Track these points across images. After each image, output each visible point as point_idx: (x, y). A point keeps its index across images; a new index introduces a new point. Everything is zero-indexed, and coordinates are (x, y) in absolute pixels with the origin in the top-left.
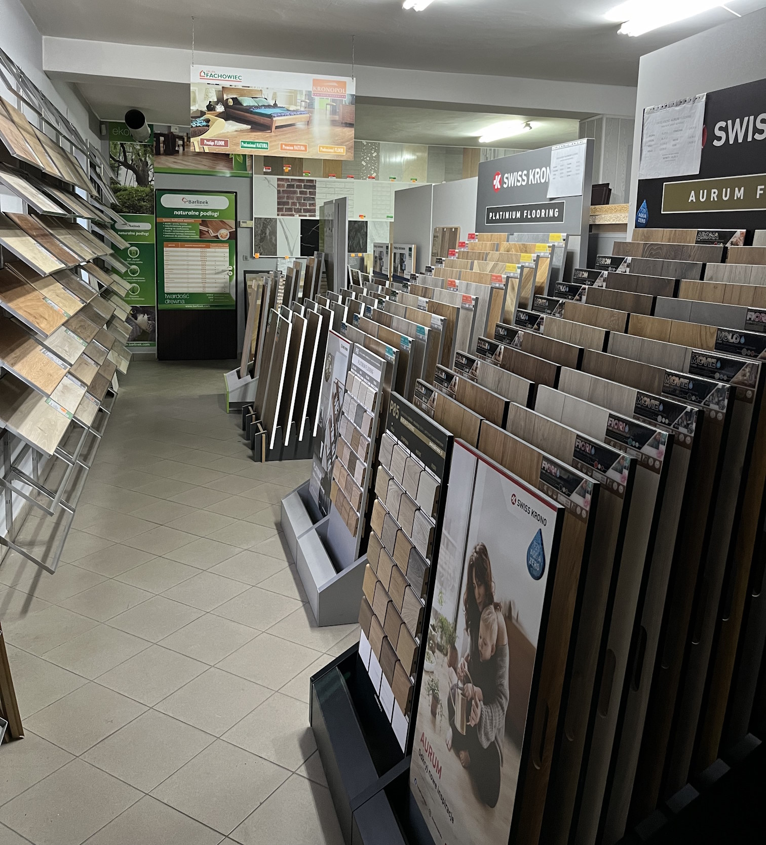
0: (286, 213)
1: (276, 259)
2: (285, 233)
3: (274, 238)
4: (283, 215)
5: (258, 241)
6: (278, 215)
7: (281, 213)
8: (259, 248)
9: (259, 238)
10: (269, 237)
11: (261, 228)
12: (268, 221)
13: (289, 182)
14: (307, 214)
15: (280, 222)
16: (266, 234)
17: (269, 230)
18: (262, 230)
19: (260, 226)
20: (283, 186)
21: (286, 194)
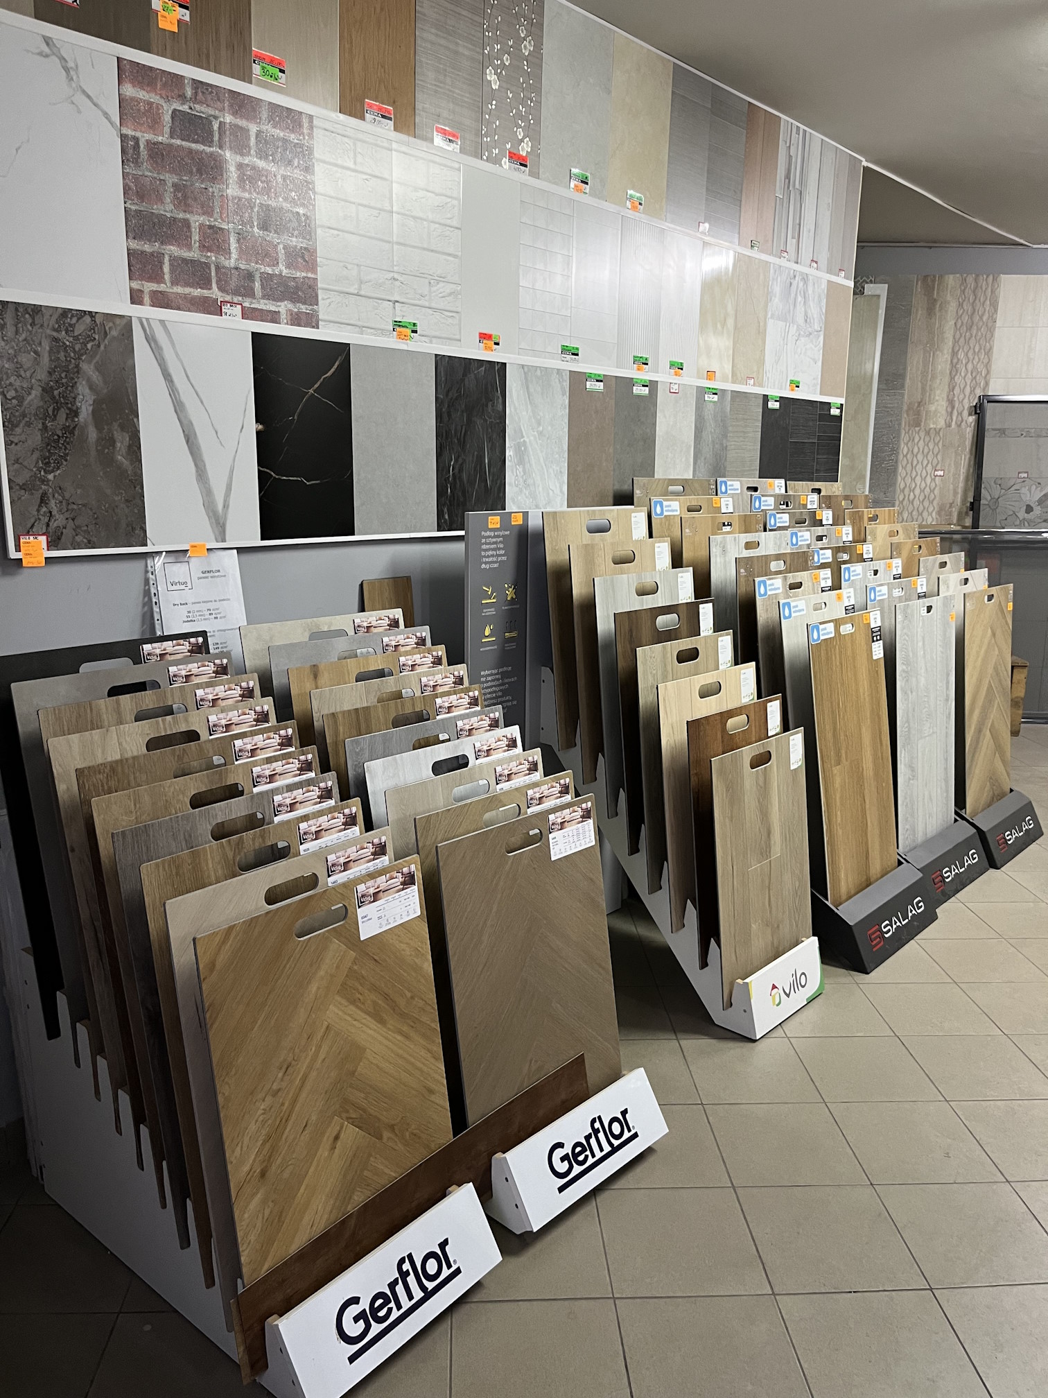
0: (179, 289)
1: (138, 565)
2: (179, 407)
3: (122, 442)
4: (161, 301)
5: (32, 461)
6: (136, 298)
7: (149, 287)
8: (43, 500)
9: (36, 439)
10: (93, 434)
11: (42, 375)
12: (80, 329)
13: (182, 98)
14: (283, 307)
15: (151, 339)
16: (75, 413)
17: (92, 387)
18: (47, 390)
19: (37, 362)
20: (151, 117)
21: (173, 171)
